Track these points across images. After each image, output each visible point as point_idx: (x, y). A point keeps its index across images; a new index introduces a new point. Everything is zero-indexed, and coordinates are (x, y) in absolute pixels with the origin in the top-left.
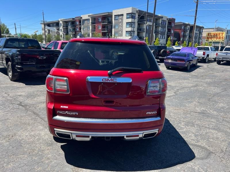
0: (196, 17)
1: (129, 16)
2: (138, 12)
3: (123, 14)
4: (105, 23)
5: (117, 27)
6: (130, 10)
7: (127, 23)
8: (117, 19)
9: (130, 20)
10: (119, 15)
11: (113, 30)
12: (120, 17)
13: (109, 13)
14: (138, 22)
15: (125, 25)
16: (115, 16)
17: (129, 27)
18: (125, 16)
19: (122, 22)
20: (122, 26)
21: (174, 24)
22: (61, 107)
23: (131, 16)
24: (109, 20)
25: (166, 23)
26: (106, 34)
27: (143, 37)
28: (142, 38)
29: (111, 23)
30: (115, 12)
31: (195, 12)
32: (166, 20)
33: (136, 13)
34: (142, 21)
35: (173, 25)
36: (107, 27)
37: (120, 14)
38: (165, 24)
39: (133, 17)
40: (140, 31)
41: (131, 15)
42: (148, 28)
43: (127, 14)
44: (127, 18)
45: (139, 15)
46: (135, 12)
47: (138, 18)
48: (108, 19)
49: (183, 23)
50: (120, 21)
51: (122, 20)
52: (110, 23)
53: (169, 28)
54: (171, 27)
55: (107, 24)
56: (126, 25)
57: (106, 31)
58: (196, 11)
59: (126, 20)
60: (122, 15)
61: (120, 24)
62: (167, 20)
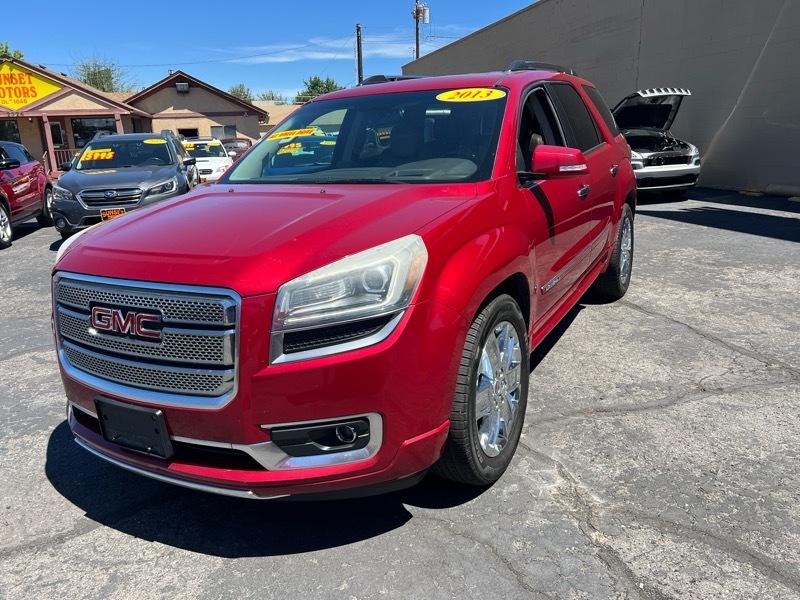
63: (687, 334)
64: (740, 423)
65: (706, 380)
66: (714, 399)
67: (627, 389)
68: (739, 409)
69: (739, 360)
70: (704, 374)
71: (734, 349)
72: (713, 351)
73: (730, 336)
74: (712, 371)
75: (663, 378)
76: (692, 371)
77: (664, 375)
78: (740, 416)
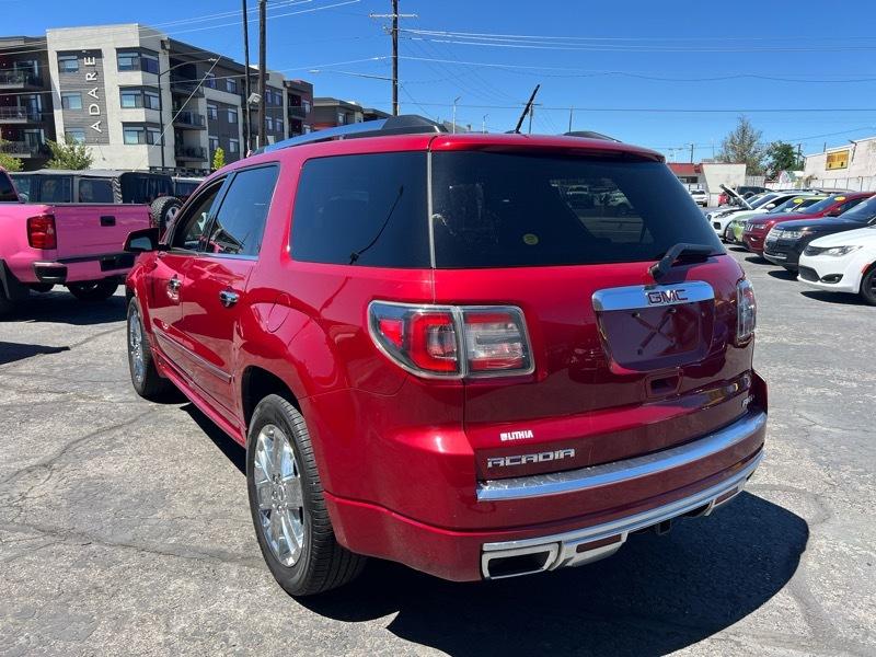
0: (395, 81)
1: (128, 62)
2: (168, 47)
3: (100, 50)
4: (13, 82)
5: (76, 105)
6: (130, 36)
7: (122, 88)
8: (74, 70)
9: (136, 78)
10: (80, 54)
11: (58, 114)
12: (88, 62)
13: (26, 39)
14: (172, 86)
15: (113, 96)
16: (60, 53)
17: (136, 107)
18: (110, 62)
19: (99, 83)
20: (102, 101)
21: (311, 104)
22: (504, 437)
23: (137, 62)
24: (32, 70)
25: (281, 98)
26: (24, 133)
27: (202, 149)
28: (198, 152)
29: (42, 85)
30: (58, 40)
31: (392, 67)
32: (280, 86)
33: (160, 50)
34: (189, 83)
35: (307, 108)
36: (26, 102)
37: (82, 47)
38: (278, 102)
39: (148, 66)
40: (184, 125)
41: (139, 58)
42: (215, 113)
43: (119, 51)
44: (121, 68)
45: (172, 62)
46: (156, 47)
47: (171, 71)
48: (26, 65)
49: (341, 102)
50: (90, 77)
51: (98, 73)
52: (41, 83)
53: (293, 117)
54: (303, 113)
55: (21, 86)
56: (121, 95)
57: (25, 121)
58: (396, 60)
59: (115, 78)
60: (97, 54)
61: (92, 92)
62: (285, 85)
63: (96, 526)
64: (8, 451)
65: (47, 476)
66: (33, 462)
67: (112, 444)
68: (10, 461)
69: (16, 511)
70: (52, 482)
71: (24, 527)
72: (49, 512)
73: (33, 548)
74: (44, 488)
75: (89, 464)
76: (64, 481)
77: (91, 468)
78: (9, 456)
